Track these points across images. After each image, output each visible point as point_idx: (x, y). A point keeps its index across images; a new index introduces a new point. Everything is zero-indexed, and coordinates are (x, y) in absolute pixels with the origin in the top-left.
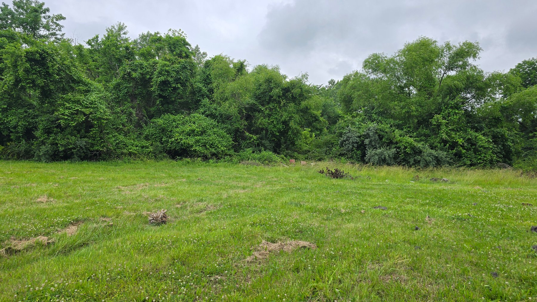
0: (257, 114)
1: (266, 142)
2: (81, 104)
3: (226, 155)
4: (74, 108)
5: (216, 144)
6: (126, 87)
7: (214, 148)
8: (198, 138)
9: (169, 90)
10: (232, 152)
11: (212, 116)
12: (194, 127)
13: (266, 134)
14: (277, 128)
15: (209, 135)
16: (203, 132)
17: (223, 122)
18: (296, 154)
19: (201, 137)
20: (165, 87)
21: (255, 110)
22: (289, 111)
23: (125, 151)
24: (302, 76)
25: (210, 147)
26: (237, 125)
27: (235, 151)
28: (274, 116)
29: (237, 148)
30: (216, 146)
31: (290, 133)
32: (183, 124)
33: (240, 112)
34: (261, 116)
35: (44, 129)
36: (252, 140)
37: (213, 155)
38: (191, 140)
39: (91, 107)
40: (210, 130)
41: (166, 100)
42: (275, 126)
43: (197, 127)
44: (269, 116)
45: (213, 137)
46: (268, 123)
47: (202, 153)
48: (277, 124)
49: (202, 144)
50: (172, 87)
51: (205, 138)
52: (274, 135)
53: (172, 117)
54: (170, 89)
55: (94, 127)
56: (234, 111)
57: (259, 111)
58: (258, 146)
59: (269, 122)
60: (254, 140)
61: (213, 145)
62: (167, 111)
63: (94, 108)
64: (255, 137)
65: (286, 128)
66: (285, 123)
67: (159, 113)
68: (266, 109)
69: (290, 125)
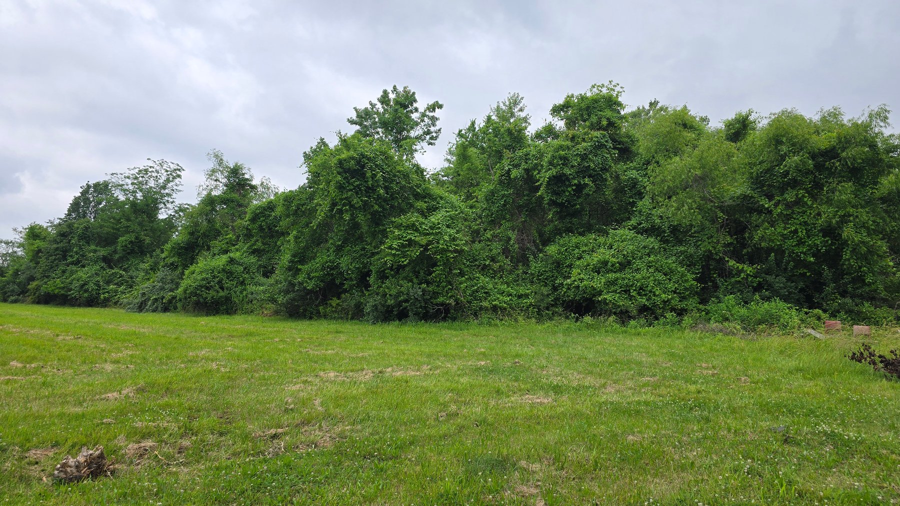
0: (755, 216)
1: (779, 282)
2: (417, 230)
3: (671, 310)
4: (406, 237)
5: (649, 288)
6: (503, 196)
7: (645, 295)
8: (612, 276)
9: (569, 192)
10: (687, 304)
11: (653, 231)
12: (608, 255)
13: (778, 263)
14: (808, 246)
15: (637, 270)
16: (624, 265)
17: (675, 241)
18: (867, 307)
19: (618, 275)
20: (561, 187)
21: (751, 210)
22: (839, 201)
23: (485, 304)
24: (870, 116)
25: (639, 294)
26: (706, 246)
27: (697, 302)
28: (798, 219)
29: (702, 296)
30: (651, 292)
31: (847, 255)
32: (591, 251)
33: (710, 216)
34: (763, 221)
35: (377, 272)
36: (742, 275)
37: (643, 309)
38: (599, 282)
39: (433, 233)
40: (641, 258)
41: (566, 211)
42: (802, 241)
43: (613, 256)
44: (786, 219)
45: (647, 273)
46: (783, 235)
47: (619, 306)
48: (808, 237)
49: (621, 287)
50: (573, 185)
51: (627, 274)
52: (800, 263)
53: (574, 240)
54: (569, 189)
55: (438, 266)
56: (697, 217)
57: (760, 210)
58: (755, 290)
59: (785, 232)
60: (748, 275)
61: (644, 290)
63: (437, 234)
64: (749, 269)
65: (832, 244)
66: (830, 232)
67: (553, 235)
68: (776, 205)
69: (845, 235)
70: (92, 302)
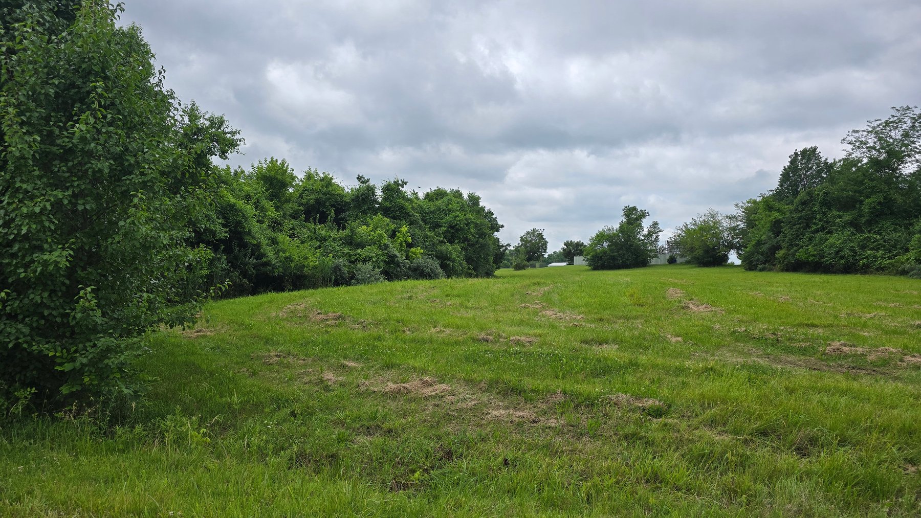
70: (849, 268)
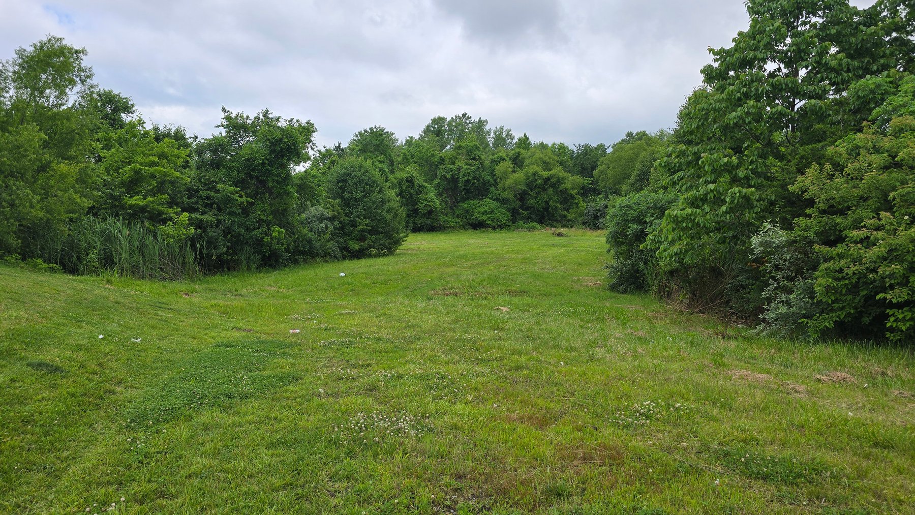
0: (527, 196)
1: (534, 216)
2: (427, 200)
3: (507, 226)
4: (425, 203)
5: (500, 219)
6: (443, 184)
7: (499, 221)
8: (489, 216)
9: (470, 185)
10: (510, 223)
11: (497, 200)
12: (486, 208)
13: (534, 210)
14: (541, 206)
15: (496, 214)
16: (492, 212)
17: (505, 204)
18: (555, 223)
19: (491, 215)
20: (467, 183)
21: (526, 194)
22: (549, 194)
23: (448, 225)
25: (497, 221)
26: (513, 205)
27: (513, 223)
28: (539, 198)
29: (514, 221)
31: (550, 209)
32: (479, 206)
33: (515, 196)
34: (530, 198)
36: (524, 215)
37: (499, 226)
38: (485, 218)
40: (496, 210)
41: (467, 191)
42: (539, 205)
43: (488, 208)
44: (536, 198)
45: (498, 214)
46: (535, 203)
47: (492, 225)
48: (541, 203)
49: (492, 219)
50: (471, 183)
51: (493, 215)
52: (539, 211)
53: (472, 202)
55: (433, 213)
56: (511, 196)
57: (529, 194)
58: (528, 219)
60: (526, 215)
62: (468, 198)
63: (432, 202)
64: (526, 213)
65: (547, 206)
66: (547, 202)
67: (464, 200)
68: (533, 193)
69: (550, 203)
